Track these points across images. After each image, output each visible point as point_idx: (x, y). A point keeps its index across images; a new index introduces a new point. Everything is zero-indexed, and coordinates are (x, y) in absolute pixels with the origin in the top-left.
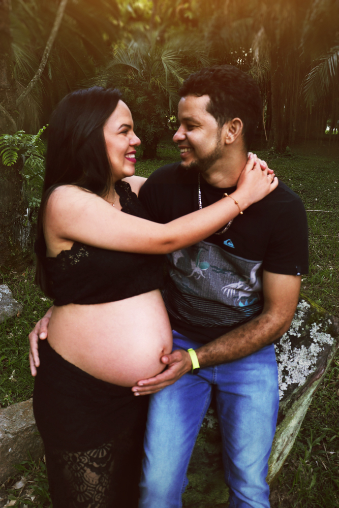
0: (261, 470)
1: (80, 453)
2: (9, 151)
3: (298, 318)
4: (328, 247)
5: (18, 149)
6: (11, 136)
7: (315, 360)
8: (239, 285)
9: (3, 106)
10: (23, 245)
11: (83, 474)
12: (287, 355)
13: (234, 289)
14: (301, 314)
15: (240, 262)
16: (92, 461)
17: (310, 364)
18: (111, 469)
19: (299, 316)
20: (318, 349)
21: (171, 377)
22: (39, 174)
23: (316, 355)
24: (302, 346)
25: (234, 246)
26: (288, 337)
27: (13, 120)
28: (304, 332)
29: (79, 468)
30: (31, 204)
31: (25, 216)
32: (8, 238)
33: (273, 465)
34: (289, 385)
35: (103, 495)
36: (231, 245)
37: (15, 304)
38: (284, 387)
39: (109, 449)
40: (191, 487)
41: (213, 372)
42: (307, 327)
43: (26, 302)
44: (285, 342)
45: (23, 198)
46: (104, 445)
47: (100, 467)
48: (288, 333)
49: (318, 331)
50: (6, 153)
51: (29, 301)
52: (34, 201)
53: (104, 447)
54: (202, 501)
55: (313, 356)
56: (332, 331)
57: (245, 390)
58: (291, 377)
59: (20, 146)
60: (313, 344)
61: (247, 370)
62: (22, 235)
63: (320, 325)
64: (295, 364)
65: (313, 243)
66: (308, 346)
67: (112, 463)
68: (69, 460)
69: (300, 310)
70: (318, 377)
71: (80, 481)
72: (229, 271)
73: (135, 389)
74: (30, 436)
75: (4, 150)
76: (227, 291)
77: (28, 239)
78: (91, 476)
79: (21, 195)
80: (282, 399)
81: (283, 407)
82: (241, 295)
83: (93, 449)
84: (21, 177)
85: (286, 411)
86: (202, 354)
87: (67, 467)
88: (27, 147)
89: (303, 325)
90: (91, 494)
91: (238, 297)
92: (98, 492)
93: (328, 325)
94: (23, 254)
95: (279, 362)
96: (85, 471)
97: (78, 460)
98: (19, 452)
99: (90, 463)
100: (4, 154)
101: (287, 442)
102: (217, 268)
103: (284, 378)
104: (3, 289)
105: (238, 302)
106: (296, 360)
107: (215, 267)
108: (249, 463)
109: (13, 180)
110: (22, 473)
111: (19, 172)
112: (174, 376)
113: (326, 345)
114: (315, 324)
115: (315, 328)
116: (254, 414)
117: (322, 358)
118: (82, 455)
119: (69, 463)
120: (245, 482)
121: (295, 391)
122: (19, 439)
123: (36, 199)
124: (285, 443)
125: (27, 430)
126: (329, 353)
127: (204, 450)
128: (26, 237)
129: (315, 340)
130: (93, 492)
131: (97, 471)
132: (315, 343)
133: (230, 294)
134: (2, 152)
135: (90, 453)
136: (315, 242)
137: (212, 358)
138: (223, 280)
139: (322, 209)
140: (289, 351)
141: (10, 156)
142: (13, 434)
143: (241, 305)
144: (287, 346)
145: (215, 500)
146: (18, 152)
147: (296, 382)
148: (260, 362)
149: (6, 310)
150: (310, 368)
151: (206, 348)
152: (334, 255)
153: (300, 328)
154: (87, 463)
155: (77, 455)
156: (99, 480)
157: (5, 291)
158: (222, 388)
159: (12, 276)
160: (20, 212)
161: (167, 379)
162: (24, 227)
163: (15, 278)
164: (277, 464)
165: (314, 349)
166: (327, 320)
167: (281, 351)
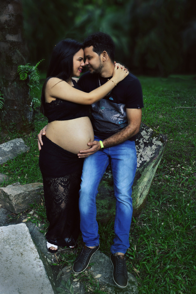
0: (128, 190)
1: (57, 178)
2: (23, 73)
3: (147, 135)
4: (187, 125)
5: (27, 72)
6: (24, 66)
7: (154, 152)
8: (118, 115)
9: (20, 51)
10: (29, 120)
11: (58, 187)
12: (142, 150)
13: (116, 117)
14: (149, 134)
15: (116, 105)
16: (61, 182)
17: (152, 153)
18: (69, 187)
19: (148, 134)
20: (155, 147)
21: (92, 151)
22: (37, 86)
23: (154, 149)
24: (149, 146)
25: (113, 99)
26: (143, 143)
27: (24, 59)
28: (150, 141)
29: (56, 185)
30: (33, 101)
31: (31, 106)
32: (22, 116)
33: (138, 199)
34: (142, 161)
35: (66, 197)
36: (112, 99)
37: (26, 147)
38: (141, 162)
39: (68, 179)
40: (103, 206)
41: (108, 150)
42: (151, 139)
43: (31, 146)
44: (141, 144)
45: (29, 97)
46: (66, 176)
47: (64, 185)
48: (143, 141)
49: (156, 140)
50: (22, 74)
51: (32, 146)
52: (34, 99)
53: (66, 177)
54: (108, 213)
55: (153, 150)
56: (162, 140)
57: (121, 157)
58: (144, 158)
59: (28, 71)
60: (153, 145)
61: (122, 150)
62: (29, 115)
63: (157, 138)
64: (145, 153)
65: (179, 122)
66: (151, 146)
67: (69, 185)
68: (53, 182)
69: (149, 132)
70: (155, 159)
71: (57, 190)
72: (113, 110)
73: (79, 155)
74: (35, 193)
75: (21, 72)
76: (113, 118)
77: (32, 118)
78: (61, 188)
79: (28, 95)
80: (139, 167)
81: (140, 171)
82: (119, 119)
83: (62, 177)
84: (28, 87)
85: (142, 172)
86: (105, 142)
87: (52, 185)
88: (31, 71)
89: (150, 138)
90: (61, 195)
91: (118, 120)
92: (64, 195)
93: (160, 137)
94: (29, 124)
95: (139, 152)
96: (59, 186)
97: (56, 182)
98: (31, 199)
99: (61, 183)
100: (21, 75)
101: (144, 189)
102: (109, 109)
103: (141, 158)
104: (20, 140)
105: (118, 122)
106: (146, 152)
107: (108, 109)
108: (123, 187)
109: (25, 88)
110: (32, 208)
111: (27, 84)
112: (94, 150)
113: (159, 146)
114: (155, 137)
115: (155, 139)
116: (125, 167)
117: (157, 150)
118: (58, 179)
119: (53, 183)
120: (121, 193)
121: (145, 164)
122: (31, 194)
123: (35, 99)
124: (143, 189)
125: (34, 191)
126: (160, 149)
127: (108, 189)
128: (31, 116)
129: (154, 144)
130: (62, 195)
131: (64, 186)
132: (154, 145)
133: (115, 119)
134: (20, 73)
135: (61, 179)
136: (180, 122)
137: (109, 143)
138: (111, 114)
139: (187, 107)
140: (143, 148)
141: (23, 76)
142: (28, 192)
143: (119, 123)
144: (142, 146)
145: (113, 212)
146: (27, 73)
147: (146, 160)
148: (128, 147)
149: (22, 149)
150: (152, 155)
151: (106, 140)
152: (189, 128)
153: (148, 139)
154: (60, 183)
155: (56, 179)
156: (64, 190)
157: (21, 141)
158: (112, 157)
159: (24, 135)
160: (28, 104)
161: (91, 151)
162: (30, 111)
163: (25, 137)
164: (140, 199)
165: (154, 147)
166: (160, 136)
167: (140, 148)
